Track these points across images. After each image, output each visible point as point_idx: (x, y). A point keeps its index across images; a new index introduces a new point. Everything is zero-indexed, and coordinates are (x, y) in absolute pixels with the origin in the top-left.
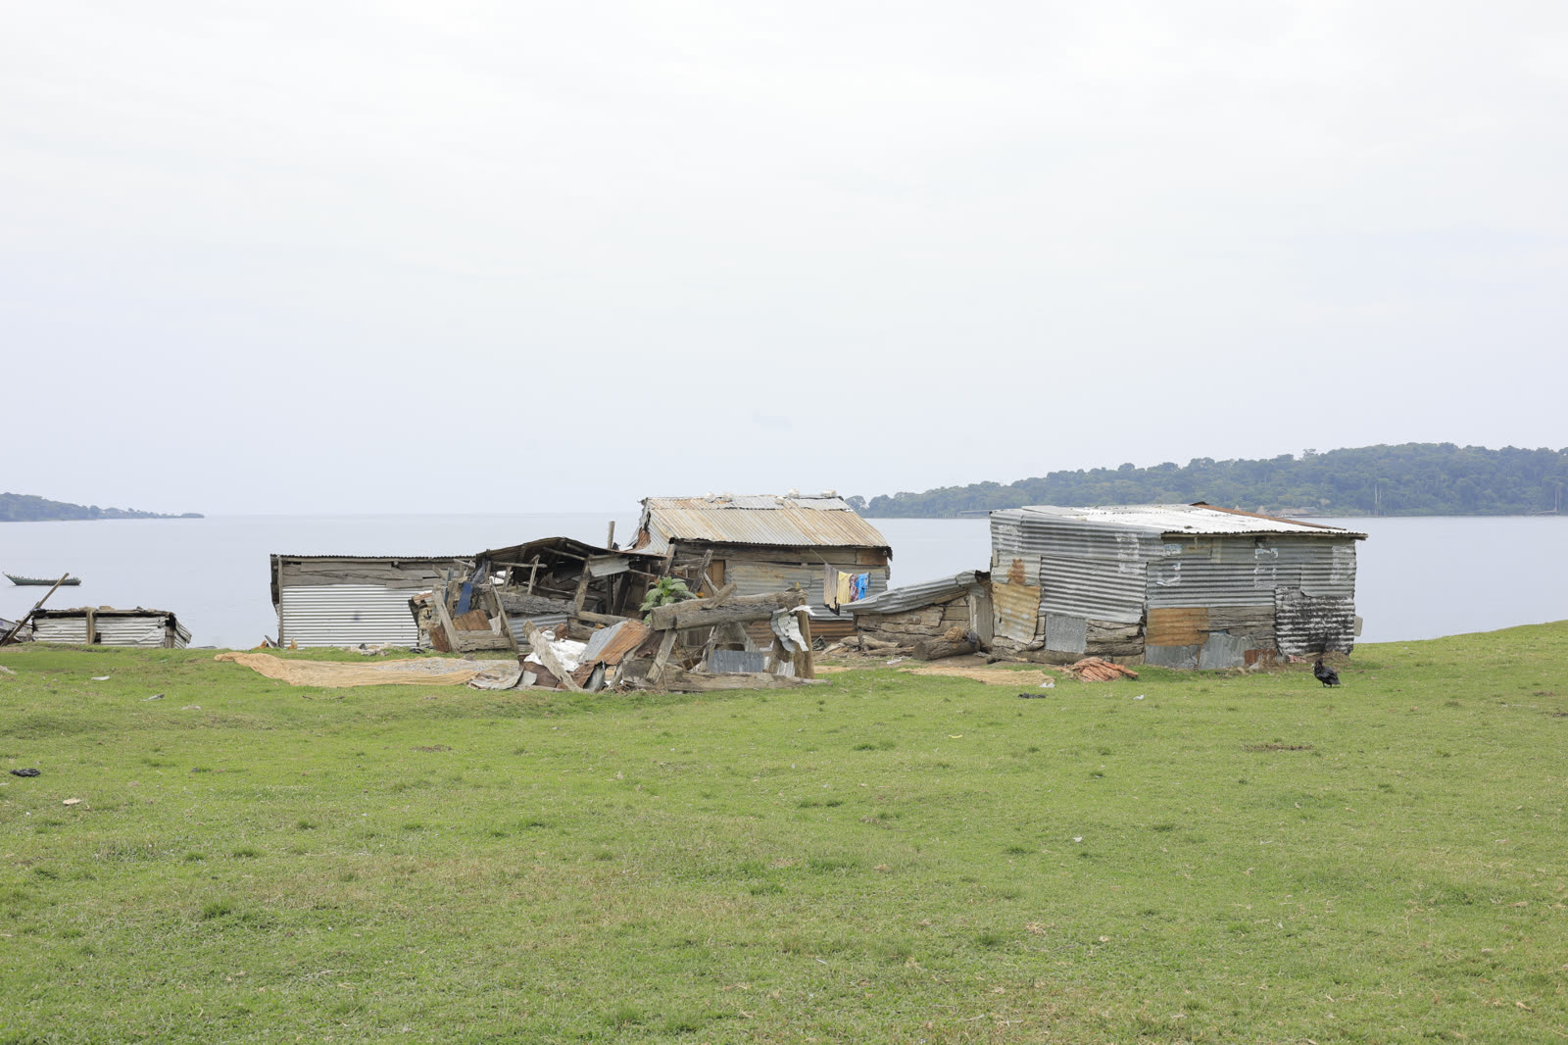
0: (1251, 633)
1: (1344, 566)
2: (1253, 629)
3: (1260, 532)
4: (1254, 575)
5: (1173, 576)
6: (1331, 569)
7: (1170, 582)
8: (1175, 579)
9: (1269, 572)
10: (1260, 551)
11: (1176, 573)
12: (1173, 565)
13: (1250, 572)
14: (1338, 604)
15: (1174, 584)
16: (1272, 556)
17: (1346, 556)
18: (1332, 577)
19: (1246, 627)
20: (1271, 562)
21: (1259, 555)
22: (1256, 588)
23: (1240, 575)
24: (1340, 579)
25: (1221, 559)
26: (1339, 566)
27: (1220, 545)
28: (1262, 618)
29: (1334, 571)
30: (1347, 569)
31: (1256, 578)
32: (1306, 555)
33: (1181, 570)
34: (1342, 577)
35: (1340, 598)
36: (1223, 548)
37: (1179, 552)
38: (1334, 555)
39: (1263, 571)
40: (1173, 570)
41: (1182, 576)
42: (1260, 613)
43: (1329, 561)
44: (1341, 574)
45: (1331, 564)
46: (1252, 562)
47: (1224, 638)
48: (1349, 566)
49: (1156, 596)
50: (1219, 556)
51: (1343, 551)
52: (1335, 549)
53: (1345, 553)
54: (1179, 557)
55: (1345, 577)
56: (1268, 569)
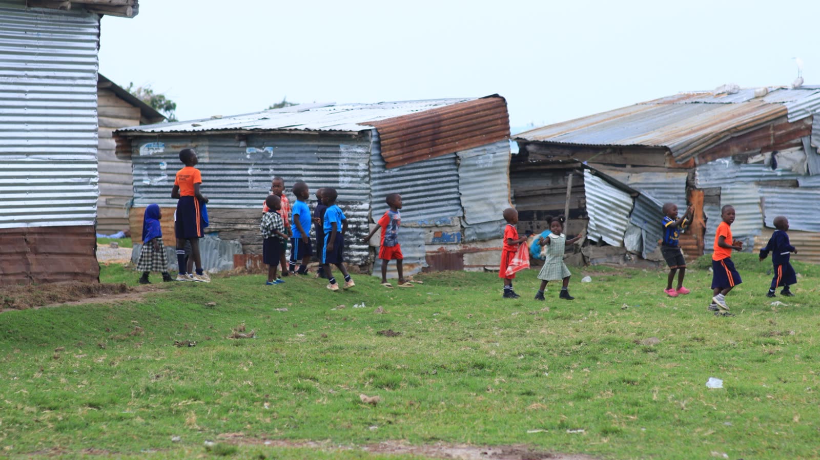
0: (243, 237)
1: (353, 167)
2: (246, 232)
3: (222, 130)
4: (248, 175)
5: (159, 175)
6: (337, 170)
7: (156, 181)
8: (161, 178)
9: (265, 172)
10: (250, 152)
11: (162, 173)
12: (158, 164)
13: (244, 172)
14: (349, 209)
15: (161, 184)
16: (265, 156)
17: (357, 156)
18: (341, 179)
19: (236, 230)
20: (266, 162)
21: (252, 154)
22: (250, 189)
23: (233, 175)
24: (351, 182)
25: (210, 158)
26: (345, 167)
27: (207, 143)
28: (253, 221)
29: (341, 173)
30: (357, 171)
31: (250, 178)
32: (308, 155)
33: (168, 169)
34: (354, 179)
35: (353, 202)
36: (210, 146)
37: (161, 150)
38: (343, 155)
39: (258, 172)
40: (159, 169)
41: (169, 175)
42: (252, 216)
43: (335, 162)
44: (353, 176)
45: (337, 164)
46: (243, 161)
47: (212, 241)
48: (358, 168)
49: (145, 195)
50: (206, 155)
51: (354, 150)
52: (342, 148)
53: (356, 152)
54: (163, 156)
55: (359, 179)
56: (264, 170)
